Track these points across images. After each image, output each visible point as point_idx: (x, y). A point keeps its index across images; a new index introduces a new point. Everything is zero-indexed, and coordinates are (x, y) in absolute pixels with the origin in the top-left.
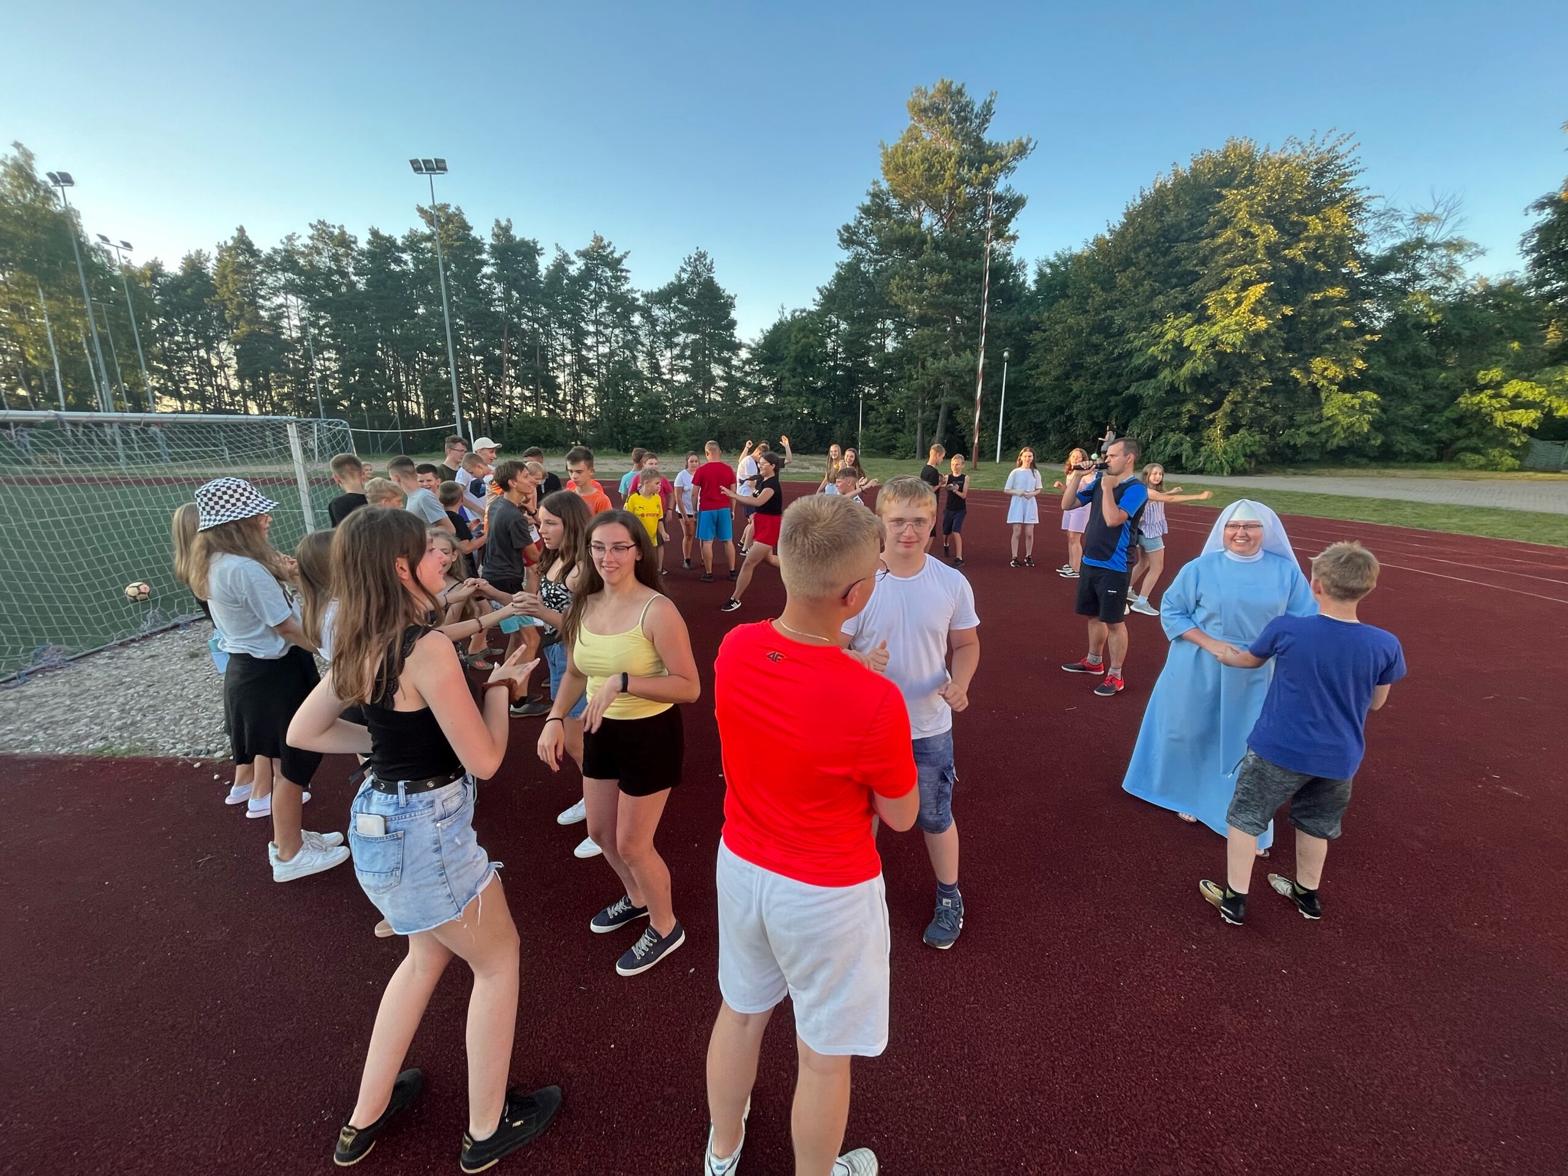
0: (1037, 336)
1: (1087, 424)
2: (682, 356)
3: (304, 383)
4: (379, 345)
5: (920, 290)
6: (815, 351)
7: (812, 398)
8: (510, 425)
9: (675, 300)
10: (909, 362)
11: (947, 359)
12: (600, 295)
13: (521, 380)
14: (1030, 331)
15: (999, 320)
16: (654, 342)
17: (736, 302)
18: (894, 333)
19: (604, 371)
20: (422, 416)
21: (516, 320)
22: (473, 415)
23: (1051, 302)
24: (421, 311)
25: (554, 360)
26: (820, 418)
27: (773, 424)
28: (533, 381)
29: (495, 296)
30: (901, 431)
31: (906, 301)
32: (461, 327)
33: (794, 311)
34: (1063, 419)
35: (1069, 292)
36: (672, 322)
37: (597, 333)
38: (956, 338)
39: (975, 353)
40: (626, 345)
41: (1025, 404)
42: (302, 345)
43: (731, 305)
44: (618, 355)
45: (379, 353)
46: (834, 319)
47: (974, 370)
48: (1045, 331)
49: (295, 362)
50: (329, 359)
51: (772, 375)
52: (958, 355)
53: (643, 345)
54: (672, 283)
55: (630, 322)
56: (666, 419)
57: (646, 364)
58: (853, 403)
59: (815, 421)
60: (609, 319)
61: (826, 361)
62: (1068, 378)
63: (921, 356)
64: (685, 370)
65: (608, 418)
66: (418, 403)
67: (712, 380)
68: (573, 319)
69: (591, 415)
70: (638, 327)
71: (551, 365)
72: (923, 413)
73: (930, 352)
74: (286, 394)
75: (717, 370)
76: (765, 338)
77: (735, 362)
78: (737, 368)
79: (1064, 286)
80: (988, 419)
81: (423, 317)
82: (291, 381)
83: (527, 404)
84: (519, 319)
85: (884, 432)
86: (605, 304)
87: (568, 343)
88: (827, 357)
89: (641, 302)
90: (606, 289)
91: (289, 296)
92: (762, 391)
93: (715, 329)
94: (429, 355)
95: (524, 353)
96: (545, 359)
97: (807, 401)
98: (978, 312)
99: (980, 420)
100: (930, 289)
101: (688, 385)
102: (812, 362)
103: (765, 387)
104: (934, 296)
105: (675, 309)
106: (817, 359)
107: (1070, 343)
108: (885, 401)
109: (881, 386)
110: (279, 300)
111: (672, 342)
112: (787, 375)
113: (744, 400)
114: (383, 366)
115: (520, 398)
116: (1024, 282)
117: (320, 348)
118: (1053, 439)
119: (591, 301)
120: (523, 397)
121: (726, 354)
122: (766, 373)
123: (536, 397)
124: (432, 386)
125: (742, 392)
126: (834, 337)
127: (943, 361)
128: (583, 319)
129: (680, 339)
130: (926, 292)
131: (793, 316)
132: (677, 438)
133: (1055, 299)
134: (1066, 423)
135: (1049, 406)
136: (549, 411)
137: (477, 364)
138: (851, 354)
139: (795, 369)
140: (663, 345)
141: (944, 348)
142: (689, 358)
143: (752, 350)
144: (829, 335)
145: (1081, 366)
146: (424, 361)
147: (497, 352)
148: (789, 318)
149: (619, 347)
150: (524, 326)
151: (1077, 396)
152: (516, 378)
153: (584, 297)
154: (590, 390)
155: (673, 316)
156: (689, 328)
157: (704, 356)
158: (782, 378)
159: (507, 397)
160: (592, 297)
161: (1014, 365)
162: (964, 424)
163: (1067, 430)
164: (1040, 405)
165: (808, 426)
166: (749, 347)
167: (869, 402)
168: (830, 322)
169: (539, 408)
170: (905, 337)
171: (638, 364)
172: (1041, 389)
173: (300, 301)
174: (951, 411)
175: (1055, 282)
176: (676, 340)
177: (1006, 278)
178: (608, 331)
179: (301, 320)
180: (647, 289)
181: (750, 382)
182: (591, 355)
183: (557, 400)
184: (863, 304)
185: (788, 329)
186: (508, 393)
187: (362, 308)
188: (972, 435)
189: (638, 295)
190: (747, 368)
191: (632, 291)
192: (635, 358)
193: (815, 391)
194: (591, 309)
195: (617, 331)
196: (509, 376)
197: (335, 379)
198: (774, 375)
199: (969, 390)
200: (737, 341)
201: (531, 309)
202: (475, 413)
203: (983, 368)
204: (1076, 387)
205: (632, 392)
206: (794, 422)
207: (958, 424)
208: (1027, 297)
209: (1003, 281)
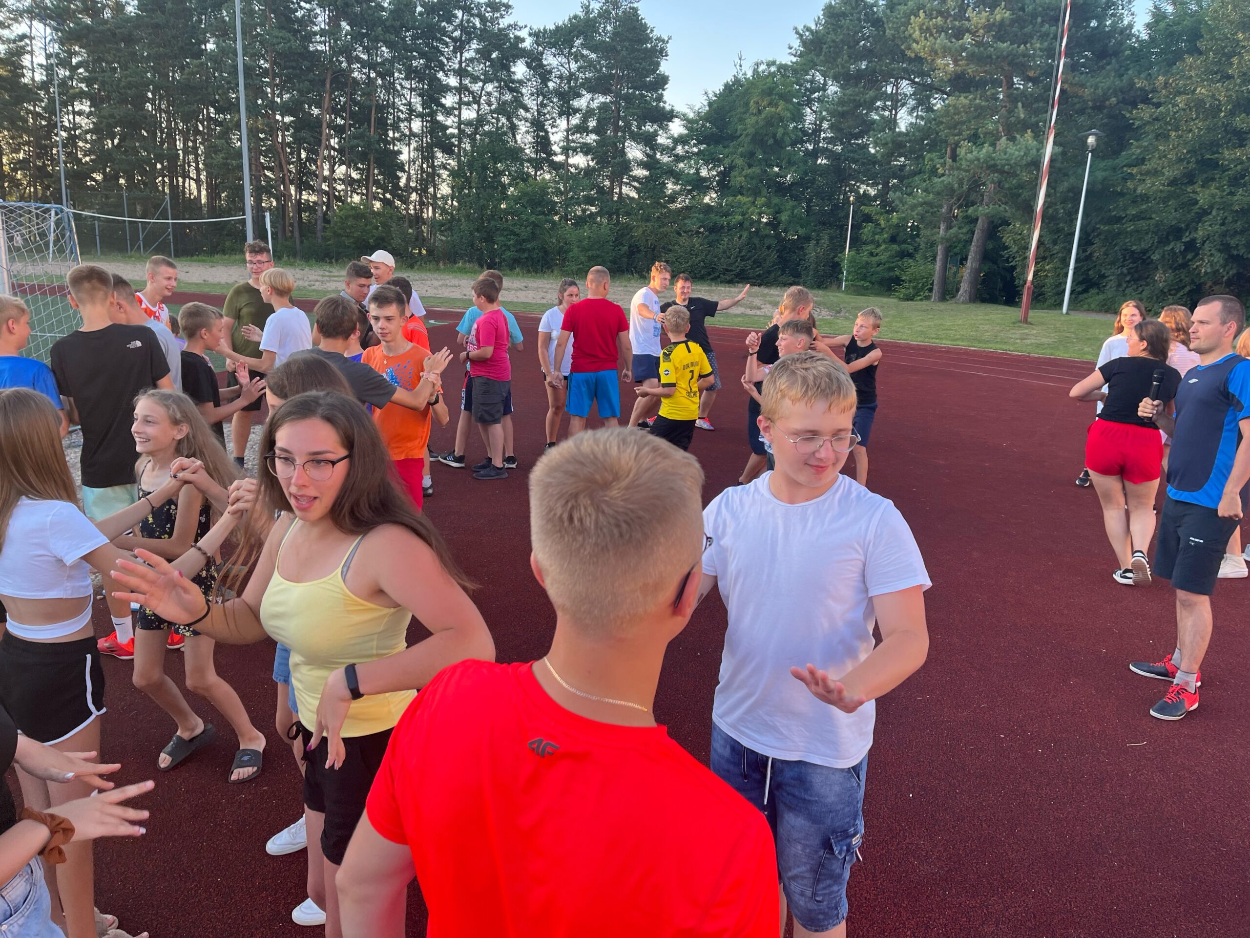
0: (1144, 113)
1: (1218, 258)
2: (581, 129)
3: (46, 146)
4: (150, 95)
5: (959, 34)
6: (786, 127)
7: (776, 200)
8: (326, 221)
9: (578, 42)
10: (932, 147)
11: (993, 145)
12: (468, 32)
13: (347, 156)
14: (1134, 105)
15: (1083, 86)
16: (543, 105)
17: (670, 48)
18: (912, 102)
19: (468, 147)
20: (204, 200)
21: (344, 65)
22: (274, 204)
23: (1171, 59)
24: (211, 46)
25: (396, 128)
26: (786, 231)
27: (713, 237)
28: (363, 157)
29: (316, 29)
30: (910, 256)
31: (934, 52)
32: (266, 73)
33: (758, 64)
34: (1179, 247)
35: (1201, 45)
36: (571, 76)
37: (461, 89)
38: (1010, 112)
39: (1039, 136)
40: (502, 109)
41: (1119, 220)
42: (47, 92)
43: (662, 53)
44: (489, 122)
45: (149, 106)
46: (819, 77)
47: (1036, 164)
48: (1158, 105)
49: (36, 115)
50: (80, 113)
51: (716, 161)
52: (1012, 139)
53: (527, 110)
54: (575, 17)
55: (510, 73)
56: (554, 223)
57: (529, 138)
58: (840, 209)
59: (777, 235)
60: (478, 69)
61: (802, 142)
62: (1191, 182)
63: (951, 139)
64: (586, 149)
65: (468, 216)
66: (198, 181)
67: (625, 166)
68: (427, 66)
69: (444, 211)
70: (521, 82)
71: (391, 134)
72: (949, 227)
73: (966, 133)
74: (19, 161)
75: (634, 152)
76: (710, 104)
77: (662, 140)
78: (664, 149)
79: (1195, 35)
80: (1055, 242)
81: (211, 56)
82: (28, 143)
83: (354, 191)
84: (350, 63)
85: (884, 257)
86: (474, 45)
87: (417, 102)
88: (803, 135)
89: (528, 44)
90: (477, 22)
91: (35, 23)
92: (699, 185)
93: (635, 88)
94: (218, 111)
95: (353, 115)
96: (382, 125)
97: (768, 205)
98: (1049, 71)
99: (1040, 242)
100: (974, 34)
101: (588, 172)
102: (779, 144)
103: (705, 179)
104: (979, 44)
105: (577, 57)
106: (787, 140)
107: (1198, 127)
108: (888, 207)
109: (886, 184)
110: (21, 28)
111: (570, 107)
112: (739, 162)
113: (673, 198)
114: (153, 125)
115: (343, 181)
116: (1130, 26)
117: (69, 97)
118: (1161, 278)
119: (454, 40)
120: (348, 181)
121: (649, 128)
122: (710, 159)
123: (366, 181)
124: (219, 158)
125: (670, 186)
126: (816, 106)
127: (986, 149)
128: (442, 66)
129: (581, 103)
130: (968, 39)
131: (755, 71)
132: (566, 252)
133: (1178, 56)
134: (1184, 253)
135: (1157, 225)
136: (384, 201)
137: (286, 127)
138: (841, 134)
139: (752, 154)
140: (556, 111)
141: (991, 127)
142: (595, 131)
143: (689, 123)
144: (809, 103)
145: (1214, 165)
146: (210, 119)
147: (316, 111)
148: (749, 74)
149: (492, 112)
150: (356, 74)
151: (1205, 212)
152: (340, 151)
153: (444, 32)
154: (445, 174)
155: (574, 66)
156: (596, 86)
157: (617, 128)
158: (732, 168)
159: (325, 179)
160: (457, 34)
161: (1103, 158)
162: (1015, 249)
163: (1185, 265)
164: (1142, 224)
165: (767, 242)
166: (684, 117)
167: (866, 209)
168: (812, 81)
169: (370, 196)
170: (930, 109)
171: (518, 137)
172: (1145, 198)
173: (48, 30)
174: (995, 228)
175: (1180, 28)
176: (576, 103)
177: (1101, 19)
178: (476, 87)
179: (48, 56)
180: (538, 26)
181: (682, 172)
182: (450, 121)
183: (396, 186)
184: (867, 54)
185: (747, 92)
186: (326, 173)
187: (130, 40)
188: (1025, 267)
189: (523, 34)
190: (679, 150)
191: (515, 26)
192: (513, 128)
193: (781, 189)
194: (454, 52)
195: (489, 87)
196: (330, 147)
197: (86, 142)
198: (720, 161)
199: (1025, 194)
200: (668, 108)
201: (367, 50)
202: (277, 201)
203: (1052, 160)
204: (1203, 197)
205: (505, 180)
206: (745, 234)
207: (1006, 248)
208: (1133, 49)
209: (1094, 23)
